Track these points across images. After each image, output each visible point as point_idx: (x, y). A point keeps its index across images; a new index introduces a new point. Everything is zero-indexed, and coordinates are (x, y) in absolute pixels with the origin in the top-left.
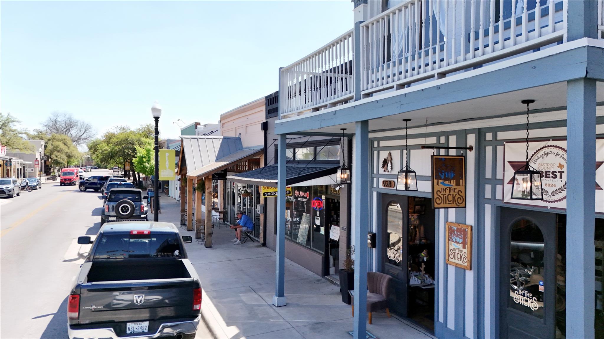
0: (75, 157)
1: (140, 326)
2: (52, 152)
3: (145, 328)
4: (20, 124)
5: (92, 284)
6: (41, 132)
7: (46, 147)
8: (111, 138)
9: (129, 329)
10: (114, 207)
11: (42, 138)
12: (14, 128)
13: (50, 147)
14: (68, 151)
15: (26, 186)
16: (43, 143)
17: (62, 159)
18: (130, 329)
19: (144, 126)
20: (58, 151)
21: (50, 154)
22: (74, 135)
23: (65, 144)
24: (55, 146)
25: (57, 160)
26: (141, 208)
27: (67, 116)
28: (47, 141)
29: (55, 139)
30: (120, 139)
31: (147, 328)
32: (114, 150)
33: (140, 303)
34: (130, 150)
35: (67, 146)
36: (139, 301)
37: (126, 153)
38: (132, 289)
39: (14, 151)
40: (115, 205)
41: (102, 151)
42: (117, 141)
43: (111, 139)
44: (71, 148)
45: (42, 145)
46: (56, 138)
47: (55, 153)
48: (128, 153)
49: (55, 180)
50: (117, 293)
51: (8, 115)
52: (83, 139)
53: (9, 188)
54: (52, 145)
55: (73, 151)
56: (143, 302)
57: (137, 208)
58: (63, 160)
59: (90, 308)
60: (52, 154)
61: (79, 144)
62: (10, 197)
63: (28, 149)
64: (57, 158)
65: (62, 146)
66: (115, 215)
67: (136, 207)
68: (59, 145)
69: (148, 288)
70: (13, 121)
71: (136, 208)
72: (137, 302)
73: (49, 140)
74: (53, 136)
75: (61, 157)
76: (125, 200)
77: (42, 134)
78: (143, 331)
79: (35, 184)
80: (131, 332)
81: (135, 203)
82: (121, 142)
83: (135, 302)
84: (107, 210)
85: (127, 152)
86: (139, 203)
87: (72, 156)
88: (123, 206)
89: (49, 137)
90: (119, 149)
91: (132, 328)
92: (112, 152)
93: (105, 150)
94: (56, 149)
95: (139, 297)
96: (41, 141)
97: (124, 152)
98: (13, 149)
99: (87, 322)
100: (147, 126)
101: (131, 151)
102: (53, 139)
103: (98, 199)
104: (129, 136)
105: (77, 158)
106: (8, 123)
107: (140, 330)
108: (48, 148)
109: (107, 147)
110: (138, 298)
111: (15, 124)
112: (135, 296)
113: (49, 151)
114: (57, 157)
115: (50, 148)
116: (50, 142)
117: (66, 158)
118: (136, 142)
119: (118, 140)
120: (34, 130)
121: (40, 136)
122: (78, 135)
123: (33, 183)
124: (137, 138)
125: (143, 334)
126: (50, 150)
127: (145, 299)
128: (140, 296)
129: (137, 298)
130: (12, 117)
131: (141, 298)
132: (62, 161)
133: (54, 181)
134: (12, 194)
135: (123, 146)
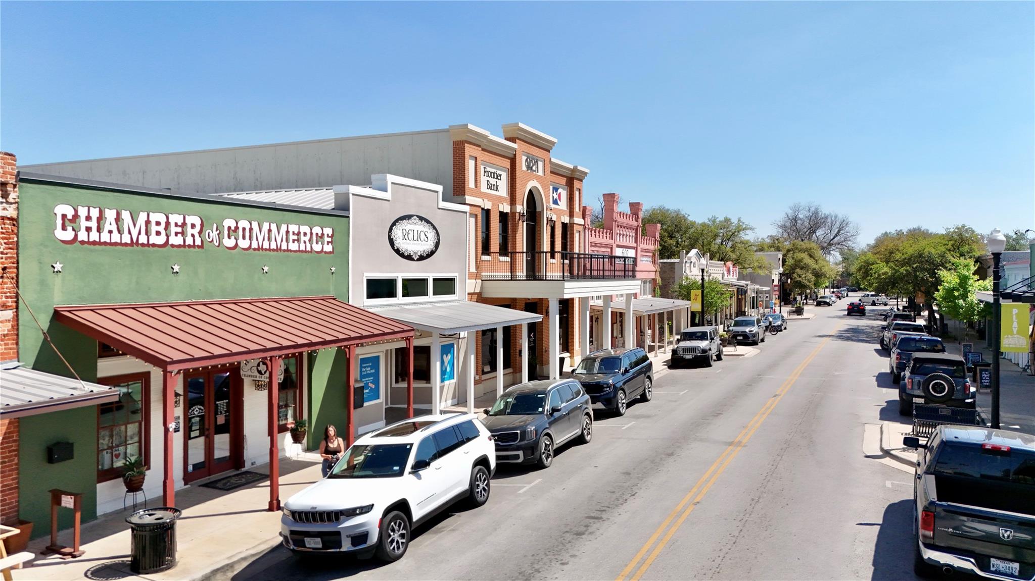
0: (826, 277)
1: (1008, 566)
2: (793, 268)
3: (1014, 570)
4: (753, 233)
5: (948, 505)
6: (777, 240)
7: (784, 261)
8: (891, 253)
9: (993, 565)
10: (921, 383)
11: (778, 249)
12: (746, 238)
13: (790, 261)
14: (816, 267)
15: (769, 326)
16: (780, 256)
17: (808, 280)
18: (995, 566)
19: (952, 230)
20: (802, 268)
21: (790, 272)
22: (821, 238)
23: (811, 256)
24: (798, 259)
25: (800, 281)
26: (966, 388)
27: (813, 209)
28: (785, 252)
29: (797, 248)
30: (909, 254)
31: (1017, 571)
32: (898, 273)
33: (1008, 538)
34: (926, 273)
35: (814, 259)
36: (1006, 535)
37: (919, 279)
38: (997, 520)
39: (745, 272)
40: (922, 380)
41: (879, 275)
42: (903, 257)
43: (893, 255)
44: (820, 261)
45: (779, 259)
46: (799, 247)
47: (798, 270)
48: (922, 278)
49: (800, 315)
50: (965, 518)
51: (738, 221)
52: (835, 244)
53: (753, 331)
54: (793, 258)
55: (824, 266)
56: (1011, 538)
57: (958, 388)
58: (810, 282)
59: (946, 530)
60: (794, 273)
61: (829, 253)
62: (754, 343)
63: (764, 267)
64: (800, 279)
65: (807, 260)
66: (923, 394)
67: (957, 386)
68: (803, 259)
69: (1017, 523)
70: (744, 229)
71: (956, 388)
72: (1003, 536)
73: (788, 251)
74: (794, 245)
75: (805, 277)
76: (939, 374)
77: (779, 243)
78: (1012, 573)
79: (779, 323)
80: (996, 570)
81: (955, 379)
82: (910, 259)
83: (1001, 535)
84: (910, 387)
85: (921, 275)
86: (961, 380)
87: (821, 275)
88: (936, 383)
89: (787, 245)
90: (907, 271)
91: (998, 566)
92: (894, 276)
93: (884, 274)
94: (798, 264)
95: (1006, 531)
96: (778, 253)
97: (916, 277)
98: (744, 268)
99: (942, 545)
100: (958, 228)
101: (928, 274)
102: (794, 249)
103: (876, 355)
104: (924, 250)
105: (829, 278)
106: (739, 232)
107: (1008, 570)
108: (787, 263)
109: (886, 269)
110: (1006, 534)
111: (747, 232)
112: (1001, 529)
113: (789, 268)
114: (800, 277)
115: (790, 264)
116: (790, 254)
117: (813, 278)
118: (937, 259)
119: (905, 256)
120: (768, 236)
121: (775, 245)
122: (827, 240)
123: (777, 322)
124: (939, 252)
125: (1012, 575)
126: (790, 266)
127: (1014, 536)
128: (1008, 530)
129: (1003, 531)
130: (743, 223)
131: (1008, 533)
132: (808, 284)
133: (800, 317)
134: (756, 340)
135: (915, 266)
